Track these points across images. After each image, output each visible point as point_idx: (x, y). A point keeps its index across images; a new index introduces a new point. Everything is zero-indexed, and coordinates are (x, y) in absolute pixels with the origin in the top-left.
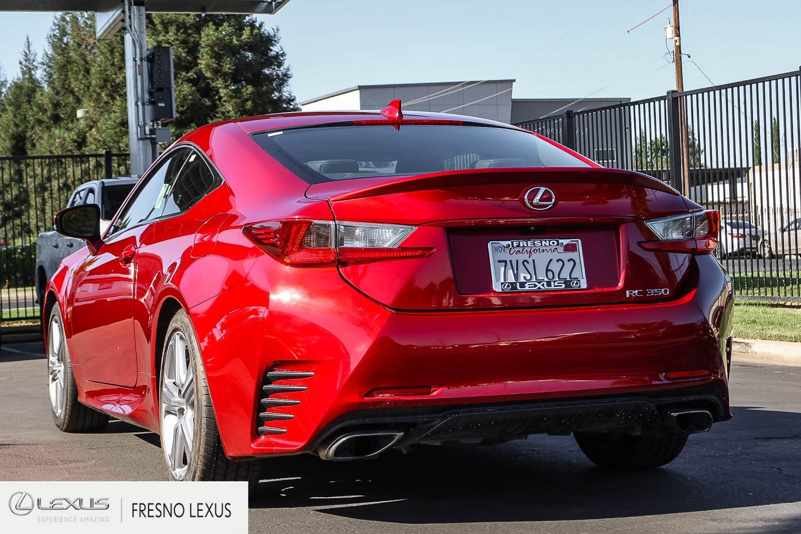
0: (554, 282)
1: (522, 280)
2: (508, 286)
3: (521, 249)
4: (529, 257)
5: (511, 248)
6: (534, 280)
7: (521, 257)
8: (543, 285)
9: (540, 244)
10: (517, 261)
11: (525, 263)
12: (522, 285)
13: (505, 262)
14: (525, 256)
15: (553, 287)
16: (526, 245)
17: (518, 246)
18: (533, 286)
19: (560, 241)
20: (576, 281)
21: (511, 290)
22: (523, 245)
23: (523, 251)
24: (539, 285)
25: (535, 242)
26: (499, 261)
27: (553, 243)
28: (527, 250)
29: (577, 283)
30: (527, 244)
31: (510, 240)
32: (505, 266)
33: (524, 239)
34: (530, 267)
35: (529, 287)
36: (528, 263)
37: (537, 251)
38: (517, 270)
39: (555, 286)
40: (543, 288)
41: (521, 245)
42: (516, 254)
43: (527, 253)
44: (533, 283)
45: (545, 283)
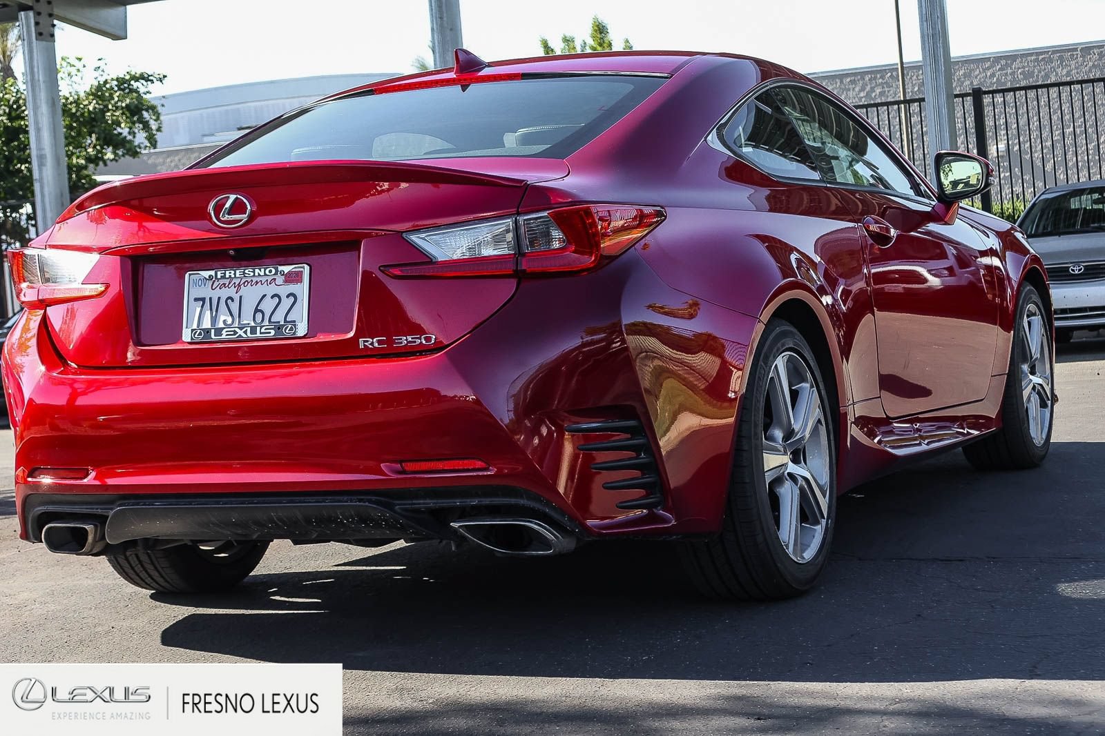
0: (261, 327)
1: (221, 325)
2: (200, 334)
3: (227, 282)
4: (237, 293)
5: (214, 281)
6: (237, 326)
7: (225, 293)
8: (245, 332)
9: (252, 274)
10: (219, 298)
11: (229, 301)
12: (219, 331)
13: (203, 300)
14: (231, 292)
15: (258, 334)
16: (233, 276)
17: (223, 277)
18: (232, 333)
19: (280, 268)
20: (290, 326)
21: (203, 338)
22: (230, 276)
23: (229, 283)
24: (240, 332)
25: (246, 271)
26: (196, 300)
27: (270, 271)
28: (235, 283)
29: (290, 330)
30: (235, 274)
31: (213, 270)
32: (202, 307)
33: (231, 268)
34: (234, 307)
35: (227, 335)
36: (233, 300)
37: (248, 283)
38: (217, 311)
39: (261, 333)
40: (244, 335)
41: (227, 276)
42: (220, 289)
43: (235, 287)
44: (233, 329)
45: (249, 329)
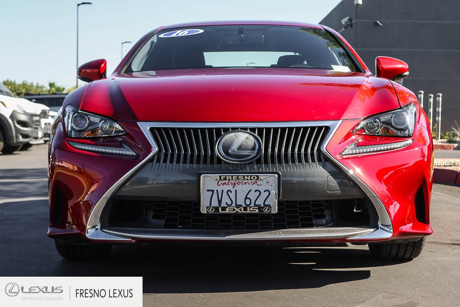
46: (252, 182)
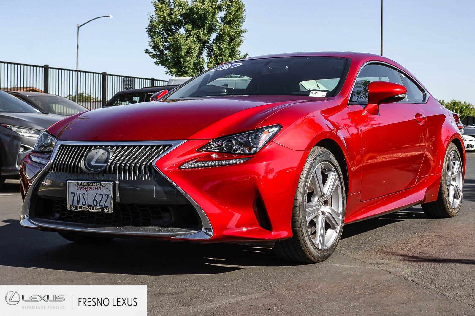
46: (98, 188)
